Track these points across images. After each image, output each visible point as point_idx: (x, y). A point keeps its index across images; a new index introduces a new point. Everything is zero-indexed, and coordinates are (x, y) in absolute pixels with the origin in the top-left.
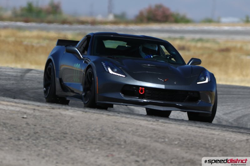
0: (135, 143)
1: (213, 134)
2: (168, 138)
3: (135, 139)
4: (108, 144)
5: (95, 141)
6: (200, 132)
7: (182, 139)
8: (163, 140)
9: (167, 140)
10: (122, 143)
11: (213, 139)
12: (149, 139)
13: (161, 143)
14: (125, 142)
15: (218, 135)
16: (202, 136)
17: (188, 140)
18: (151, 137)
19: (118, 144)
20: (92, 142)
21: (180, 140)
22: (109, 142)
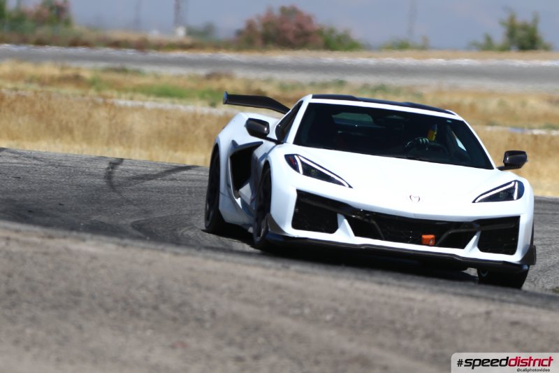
0: (235, 317)
1: (411, 299)
2: (311, 306)
3: (237, 307)
4: (174, 319)
5: (144, 312)
6: (383, 295)
7: (343, 309)
8: (297, 311)
9: (307, 311)
10: (207, 317)
11: (411, 309)
12: (266, 309)
13: (295, 317)
14: (213, 314)
15: (423, 301)
16: (386, 303)
17: (353, 312)
18: (271, 304)
19: (198, 320)
20: (138, 315)
21: (336, 310)
22: (177, 314)
